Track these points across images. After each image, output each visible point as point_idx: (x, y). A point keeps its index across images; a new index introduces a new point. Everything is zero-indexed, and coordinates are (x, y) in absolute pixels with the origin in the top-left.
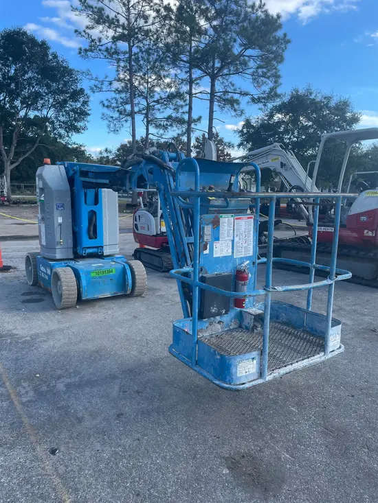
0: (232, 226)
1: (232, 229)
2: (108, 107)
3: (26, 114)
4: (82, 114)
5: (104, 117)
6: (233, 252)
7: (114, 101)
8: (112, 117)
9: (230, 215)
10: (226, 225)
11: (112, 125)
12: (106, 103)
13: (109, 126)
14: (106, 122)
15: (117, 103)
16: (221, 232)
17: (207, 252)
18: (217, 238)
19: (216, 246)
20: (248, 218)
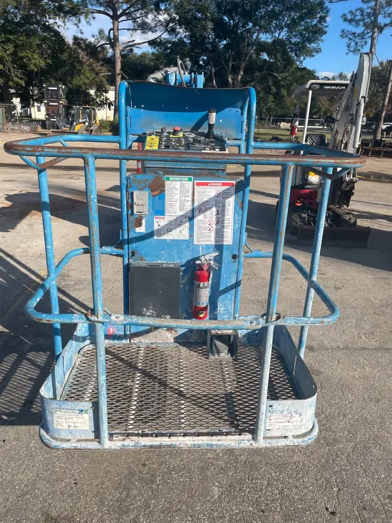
0: (190, 194)
1: (190, 199)
2: (350, 21)
3: (257, 37)
4: (317, 32)
5: (344, 34)
6: (191, 236)
7: (358, 13)
8: (354, 34)
9: (185, 178)
10: (178, 192)
11: (353, 44)
12: (349, 17)
13: (349, 46)
14: (346, 40)
15: (362, 15)
16: (167, 203)
17: (141, 230)
18: (161, 211)
19: (159, 223)
20: (224, 184)
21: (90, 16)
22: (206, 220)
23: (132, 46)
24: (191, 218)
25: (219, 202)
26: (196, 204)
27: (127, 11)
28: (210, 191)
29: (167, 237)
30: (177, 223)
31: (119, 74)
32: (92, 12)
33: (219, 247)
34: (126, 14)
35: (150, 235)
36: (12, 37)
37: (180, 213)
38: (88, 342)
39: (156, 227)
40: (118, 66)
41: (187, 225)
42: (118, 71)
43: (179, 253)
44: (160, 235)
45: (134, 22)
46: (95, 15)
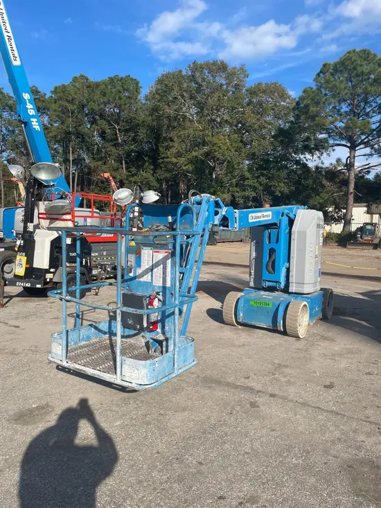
0: (151, 257)
1: (151, 259)
6: (152, 280)
9: (150, 248)
10: (146, 255)
16: (142, 261)
17: (131, 275)
18: (139, 265)
19: (139, 271)
20: (166, 252)
21: (330, 149)
22: (158, 271)
23: (368, 168)
24: (152, 270)
25: (164, 261)
26: (154, 262)
27: (365, 141)
28: (160, 255)
29: (141, 280)
30: (146, 272)
31: (351, 193)
32: (332, 146)
33: (164, 288)
34: (365, 143)
35: (135, 278)
36: (265, 172)
37: (147, 267)
38: (107, 335)
39: (137, 274)
40: (352, 186)
41: (150, 273)
42: (351, 190)
43: (147, 289)
44: (139, 278)
45: (372, 149)
46: (335, 148)
